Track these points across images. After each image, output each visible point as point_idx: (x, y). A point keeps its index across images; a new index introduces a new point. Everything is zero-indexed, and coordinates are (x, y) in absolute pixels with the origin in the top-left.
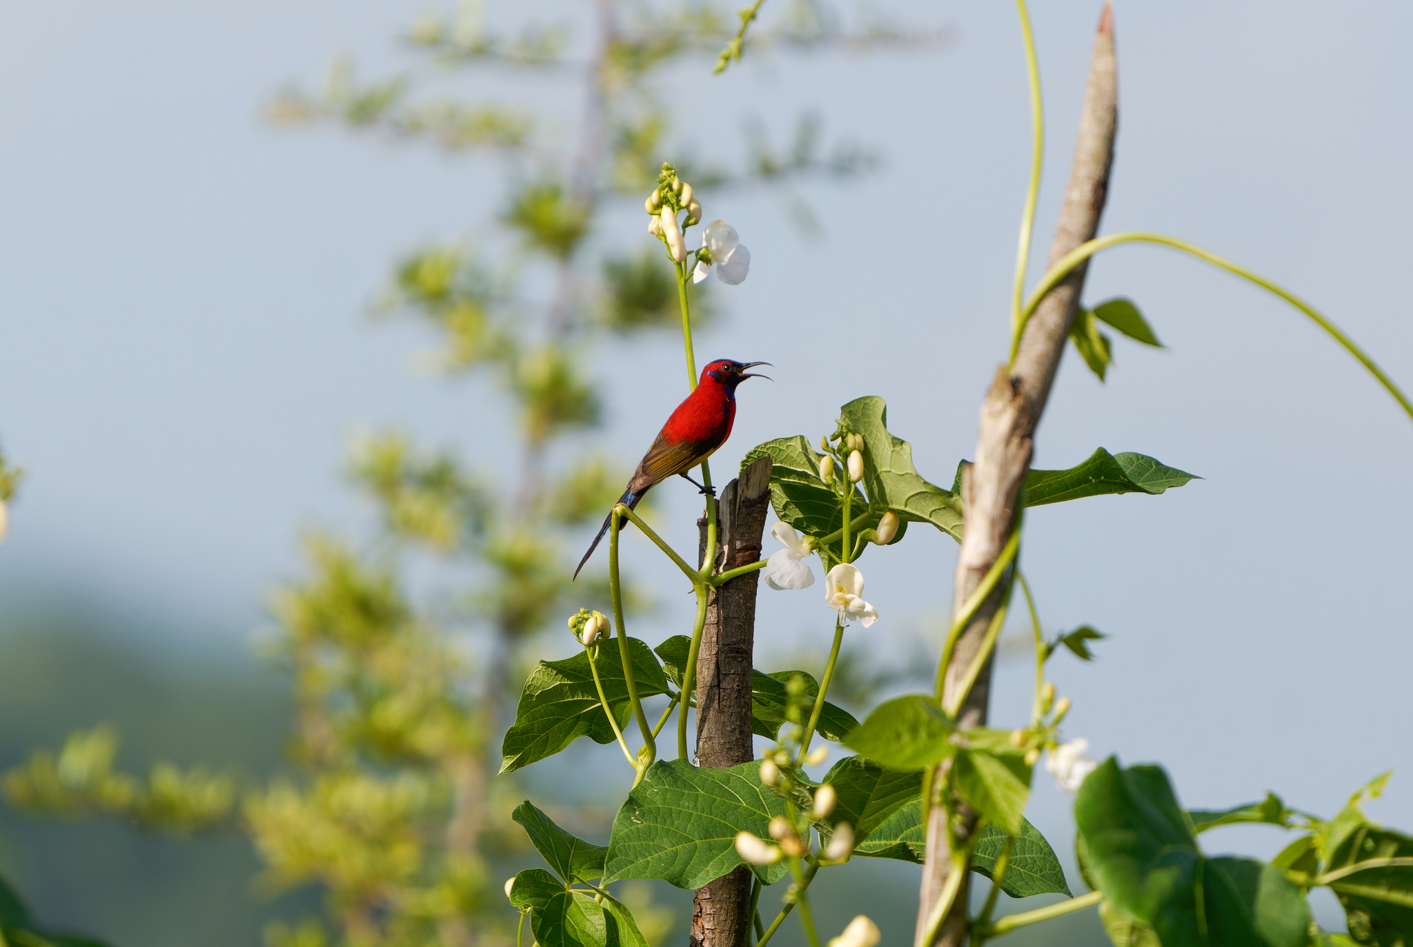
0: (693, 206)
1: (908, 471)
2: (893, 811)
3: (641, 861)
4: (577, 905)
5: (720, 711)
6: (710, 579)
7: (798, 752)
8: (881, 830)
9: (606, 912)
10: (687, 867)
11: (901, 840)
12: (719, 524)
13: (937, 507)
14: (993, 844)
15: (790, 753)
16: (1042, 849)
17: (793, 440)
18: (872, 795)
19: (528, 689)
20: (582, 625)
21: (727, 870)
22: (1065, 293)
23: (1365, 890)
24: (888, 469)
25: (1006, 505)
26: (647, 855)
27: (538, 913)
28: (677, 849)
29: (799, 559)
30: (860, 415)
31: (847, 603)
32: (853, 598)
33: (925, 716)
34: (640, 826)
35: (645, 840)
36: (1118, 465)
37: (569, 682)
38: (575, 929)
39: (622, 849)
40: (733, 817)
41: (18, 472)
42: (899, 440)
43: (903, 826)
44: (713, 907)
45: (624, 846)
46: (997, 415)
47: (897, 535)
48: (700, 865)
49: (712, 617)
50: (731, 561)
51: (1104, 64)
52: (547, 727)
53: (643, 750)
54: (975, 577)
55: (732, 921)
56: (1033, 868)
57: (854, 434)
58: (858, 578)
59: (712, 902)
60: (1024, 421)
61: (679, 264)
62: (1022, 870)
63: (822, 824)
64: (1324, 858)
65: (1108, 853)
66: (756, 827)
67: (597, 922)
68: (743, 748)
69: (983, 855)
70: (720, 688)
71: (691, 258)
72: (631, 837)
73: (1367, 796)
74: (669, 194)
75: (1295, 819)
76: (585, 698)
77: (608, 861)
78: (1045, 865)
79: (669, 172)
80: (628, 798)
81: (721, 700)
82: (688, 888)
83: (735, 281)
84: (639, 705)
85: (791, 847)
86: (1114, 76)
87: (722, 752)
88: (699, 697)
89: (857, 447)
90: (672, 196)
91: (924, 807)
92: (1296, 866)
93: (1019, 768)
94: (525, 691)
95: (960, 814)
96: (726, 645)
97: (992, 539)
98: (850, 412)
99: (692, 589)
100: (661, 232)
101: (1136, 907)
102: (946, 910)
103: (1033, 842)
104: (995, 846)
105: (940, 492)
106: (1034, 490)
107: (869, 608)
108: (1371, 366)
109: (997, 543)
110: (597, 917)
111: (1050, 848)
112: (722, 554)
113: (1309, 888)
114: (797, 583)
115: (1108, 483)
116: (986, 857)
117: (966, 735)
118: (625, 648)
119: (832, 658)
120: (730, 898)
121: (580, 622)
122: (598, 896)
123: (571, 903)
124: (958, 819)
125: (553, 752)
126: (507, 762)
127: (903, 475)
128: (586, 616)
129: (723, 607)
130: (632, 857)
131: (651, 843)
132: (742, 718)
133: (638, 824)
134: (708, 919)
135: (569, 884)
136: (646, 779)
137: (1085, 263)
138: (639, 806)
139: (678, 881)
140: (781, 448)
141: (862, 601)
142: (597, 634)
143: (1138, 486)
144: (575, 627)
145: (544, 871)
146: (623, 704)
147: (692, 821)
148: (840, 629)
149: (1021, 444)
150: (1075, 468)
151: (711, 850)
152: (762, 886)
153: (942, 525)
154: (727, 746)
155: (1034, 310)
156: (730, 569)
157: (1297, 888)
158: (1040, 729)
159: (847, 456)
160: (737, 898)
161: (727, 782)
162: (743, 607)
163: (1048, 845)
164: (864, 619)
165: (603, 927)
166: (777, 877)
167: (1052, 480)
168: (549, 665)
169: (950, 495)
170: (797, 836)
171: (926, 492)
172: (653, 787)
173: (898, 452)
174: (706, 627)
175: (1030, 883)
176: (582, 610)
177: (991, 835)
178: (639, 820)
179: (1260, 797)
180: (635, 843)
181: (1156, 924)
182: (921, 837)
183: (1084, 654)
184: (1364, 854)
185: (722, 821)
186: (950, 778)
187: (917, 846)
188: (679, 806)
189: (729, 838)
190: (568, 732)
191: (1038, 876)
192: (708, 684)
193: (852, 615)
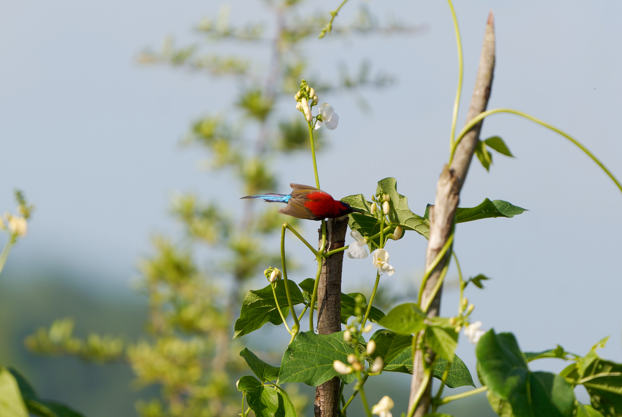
0: (315, 98)
1: (406, 209)
2: (399, 353)
3: (294, 374)
4: (266, 391)
5: (327, 310)
6: (323, 254)
7: (360, 327)
8: (395, 360)
9: (278, 394)
10: (313, 377)
11: (403, 364)
12: (327, 231)
13: (418, 224)
14: (442, 365)
15: (357, 327)
16: (462, 367)
17: (358, 196)
18: (390, 347)
19: (245, 302)
20: (270, 274)
21: (330, 378)
22: (473, 134)
23: (598, 386)
24: (398, 208)
25: (448, 223)
26: (296, 372)
27: (250, 394)
28: (309, 369)
29: (362, 246)
30: (386, 185)
31: (382, 265)
32: (384, 263)
33: (413, 312)
34: (293, 360)
35: (295, 366)
36: (494, 205)
37: (262, 299)
38: (265, 401)
39: (286, 370)
40: (332, 355)
41: (32, 207)
42: (402, 196)
43: (404, 358)
44: (324, 393)
45: (287, 368)
46: (444, 185)
47: (402, 235)
48: (319, 376)
49: (324, 270)
50: (332, 247)
51: (489, 38)
52: (253, 318)
53: (294, 327)
54: (435, 253)
55: (332, 399)
56: (459, 375)
57: (386, 194)
58: (387, 255)
59: (324, 390)
60: (455, 188)
61: (309, 122)
62: (454, 376)
63: (370, 359)
64: (581, 372)
65: (490, 369)
66: (342, 359)
67: (275, 398)
68: (337, 326)
69: (437, 370)
70: (327, 300)
71: (314, 120)
72: (290, 364)
73: (599, 347)
74: (305, 93)
75: (568, 356)
76: (269, 306)
77: (280, 375)
78: (464, 374)
79: (304, 83)
80: (288, 348)
81: (328, 305)
82: (314, 386)
83: (332, 128)
84: (293, 308)
85: (357, 367)
86: (494, 43)
87: (328, 327)
88: (319, 304)
89: (387, 200)
90: (306, 93)
91: (413, 350)
92: (569, 376)
93: (453, 334)
94: (244, 303)
95: (428, 353)
96: (330, 282)
97: (442, 237)
98: (382, 184)
99: (316, 258)
100: (301, 109)
101: (502, 392)
102: (422, 393)
103: (459, 364)
104: (443, 366)
105: (419, 218)
106: (459, 217)
107: (391, 268)
108: (601, 165)
109: (444, 239)
110: (275, 396)
111: (466, 366)
112: (328, 244)
113: (575, 385)
114: (361, 256)
115: (490, 213)
116: (439, 371)
117: (431, 320)
118: (287, 284)
119: (375, 290)
120: (331, 388)
121: (269, 272)
122: (276, 387)
123: (263, 390)
124: (427, 355)
125: (256, 329)
126: (237, 334)
127: (404, 211)
128: (271, 270)
129: (329, 266)
130: (290, 373)
131: (298, 367)
132: (336, 313)
133: (292, 359)
134: (322, 397)
135: (263, 382)
136: (295, 340)
137: (481, 122)
138: (293, 351)
139: (309, 383)
140: (353, 199)
141: (388, 265)
142: (276, 278)
143: (503, 214)
144: (267, 274)
145: (252, 376)
146: (286, 308)
147: (315, 357)
148: (379, 276)
149: (454, 198)
150: (476, 207)
151: (323, 370)
152: (345, 384)
153: (420, 232)
154: (330, 325)
155: (460, 141)
156: (332, 250)
157: (570, 385)
158: (462, 317)
159: (382, 203)
160: (334, 389)
161: (330, 340)
162: (337, 266)
163: (465, 365)
164: (389, 272)
165: (277, 400)
166: (351, 380)
167: (467, 212)
168: (254, 292)
169: (424, 219)
170: (359, 362)
171: (414, 218)
172: (298, 343)
173: (402, 201)
174: (321, 275)
175: (458, 382)
176: (270, 267)
177: (441, 361)
178: (292, 357)
179: (555, 347)
180: (291, 367)
181: (510, 400)
182: (411, 363)
183: (480, 286)
184: (598, 371)
185: (328, 357)
186: (424, 338)
187: (409, 367)
188: (309, 351)
189: (331, 364)
190: (261, 321)
191: (461, 378)
192: (323, 298)
193: (384, 270)
